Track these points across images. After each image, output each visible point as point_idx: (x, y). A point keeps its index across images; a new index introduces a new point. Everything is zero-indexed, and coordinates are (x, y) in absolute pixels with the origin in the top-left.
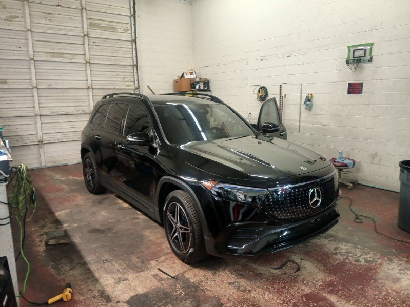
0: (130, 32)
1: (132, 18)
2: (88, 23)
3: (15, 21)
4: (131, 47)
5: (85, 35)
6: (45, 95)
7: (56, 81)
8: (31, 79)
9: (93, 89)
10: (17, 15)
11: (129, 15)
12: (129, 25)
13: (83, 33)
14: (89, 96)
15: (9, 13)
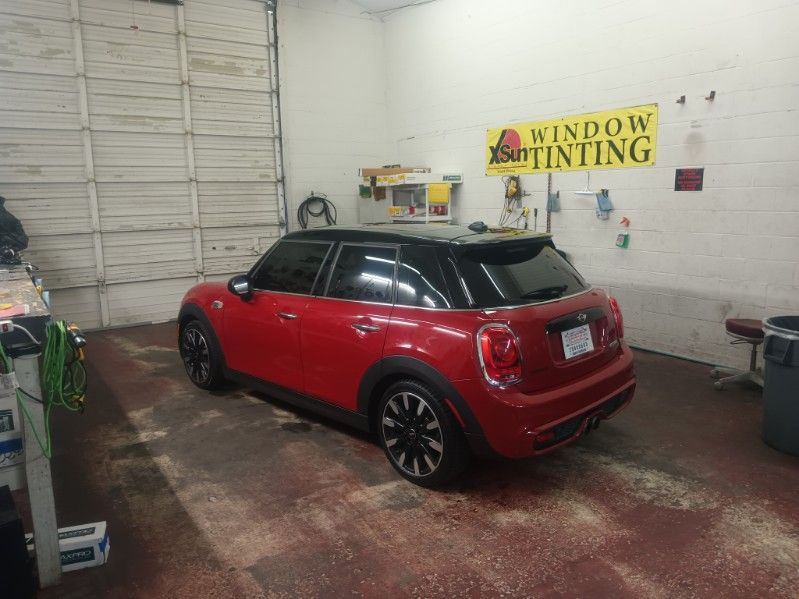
0: (266, 75)
1: (272, 49)
2: (190, 60)
3: (56, 59)
4: (269, 103)
5: (183, 83)
6: (110, 194)
7: (130, 169)
8: (84, 166)
9: (197, 182)
10: (60, 48)
11: (267, 44)
12: (265, 63)
13: (180, 78)
14: (190, 195)
15: (47, 44)
